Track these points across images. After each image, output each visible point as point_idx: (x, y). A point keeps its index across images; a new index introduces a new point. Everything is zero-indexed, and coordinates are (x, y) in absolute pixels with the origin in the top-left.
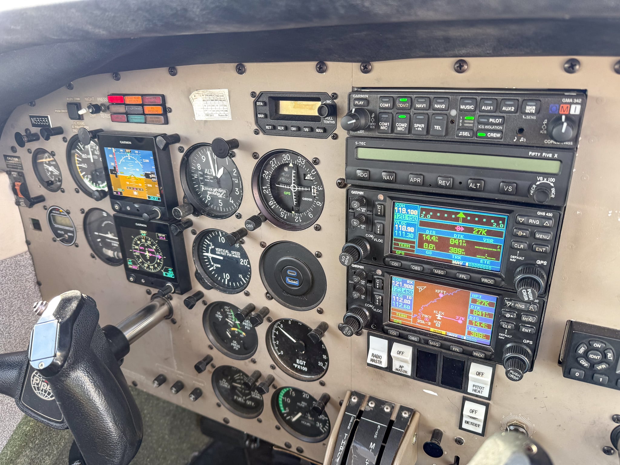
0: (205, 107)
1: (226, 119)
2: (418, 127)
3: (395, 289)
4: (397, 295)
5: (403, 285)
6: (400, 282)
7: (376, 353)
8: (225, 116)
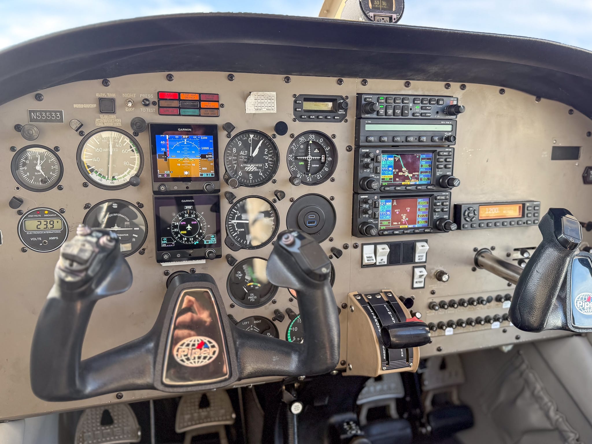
0: (255, 104)
1: (272, 112)
2: (398, 112)
3: (382, 207)
4: (383, 211)
5: (386, 204)
6: (384, 202)
7: (368, 256)
8: (272, 110)
